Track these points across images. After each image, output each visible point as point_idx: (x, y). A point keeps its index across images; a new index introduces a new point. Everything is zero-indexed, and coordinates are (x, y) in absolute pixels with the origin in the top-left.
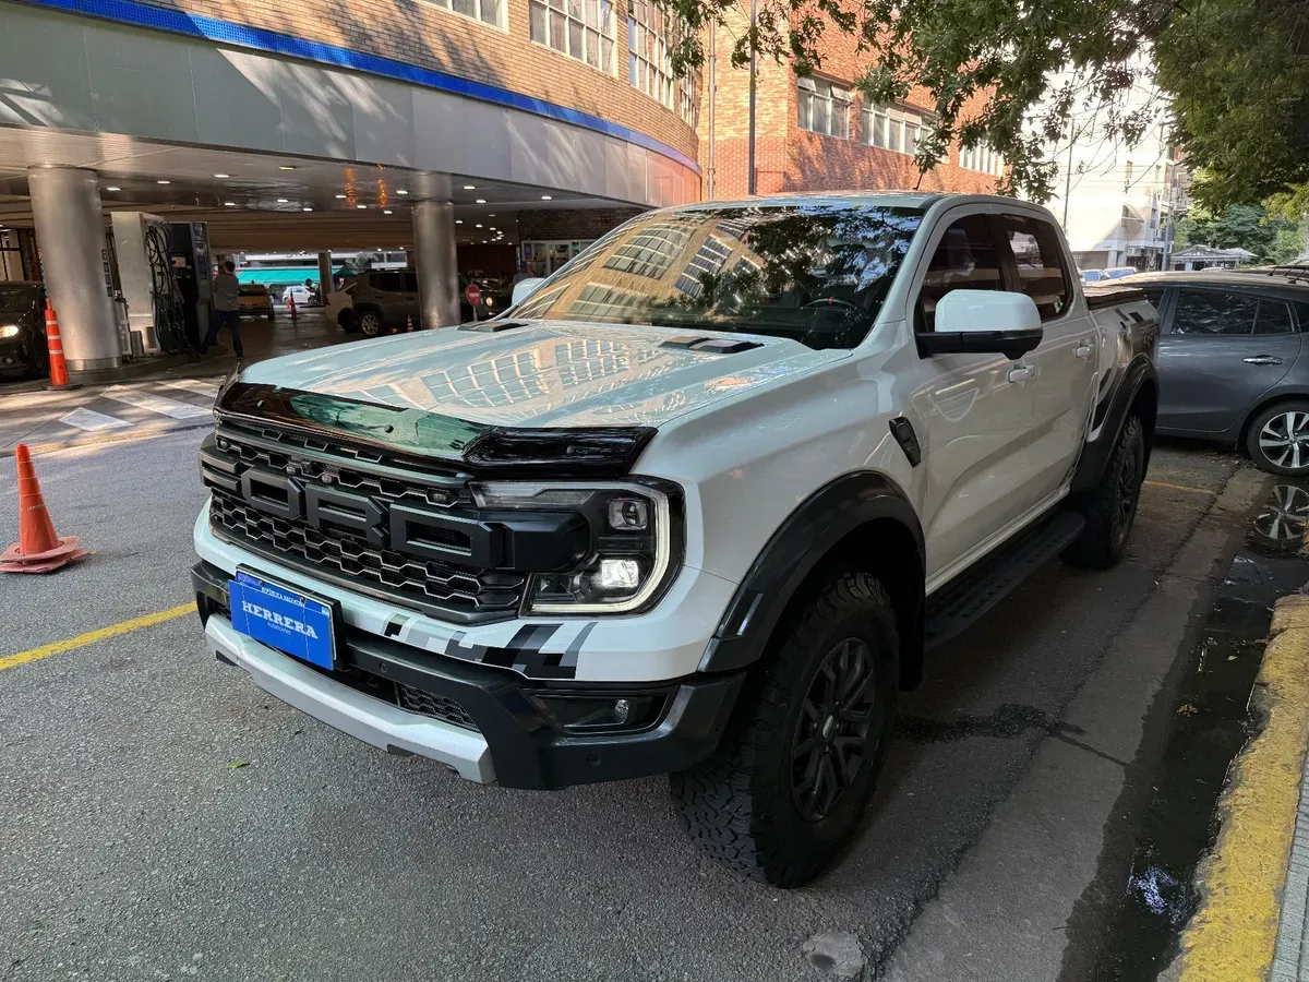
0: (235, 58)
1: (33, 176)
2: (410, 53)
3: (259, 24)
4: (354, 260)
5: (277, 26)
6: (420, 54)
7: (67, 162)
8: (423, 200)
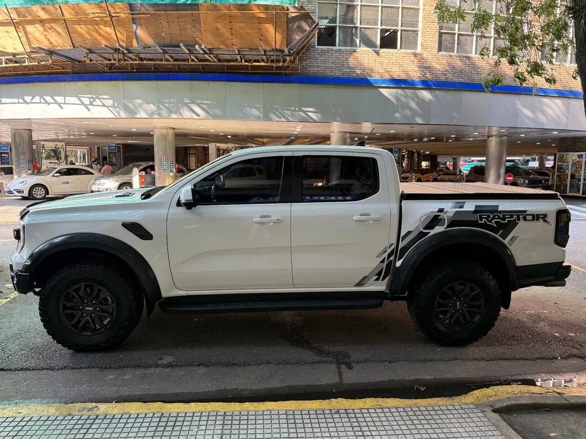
0: (383, 91)
1: (331, 134)
2: (465, 78)
3: (396, 77)
4: (519, 160)
5: (403, 76)
6: (471, 77)
7: (341, 130)
8: (492, 136)
